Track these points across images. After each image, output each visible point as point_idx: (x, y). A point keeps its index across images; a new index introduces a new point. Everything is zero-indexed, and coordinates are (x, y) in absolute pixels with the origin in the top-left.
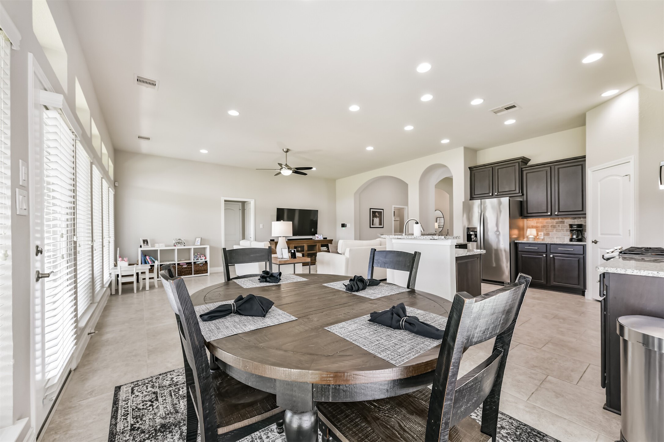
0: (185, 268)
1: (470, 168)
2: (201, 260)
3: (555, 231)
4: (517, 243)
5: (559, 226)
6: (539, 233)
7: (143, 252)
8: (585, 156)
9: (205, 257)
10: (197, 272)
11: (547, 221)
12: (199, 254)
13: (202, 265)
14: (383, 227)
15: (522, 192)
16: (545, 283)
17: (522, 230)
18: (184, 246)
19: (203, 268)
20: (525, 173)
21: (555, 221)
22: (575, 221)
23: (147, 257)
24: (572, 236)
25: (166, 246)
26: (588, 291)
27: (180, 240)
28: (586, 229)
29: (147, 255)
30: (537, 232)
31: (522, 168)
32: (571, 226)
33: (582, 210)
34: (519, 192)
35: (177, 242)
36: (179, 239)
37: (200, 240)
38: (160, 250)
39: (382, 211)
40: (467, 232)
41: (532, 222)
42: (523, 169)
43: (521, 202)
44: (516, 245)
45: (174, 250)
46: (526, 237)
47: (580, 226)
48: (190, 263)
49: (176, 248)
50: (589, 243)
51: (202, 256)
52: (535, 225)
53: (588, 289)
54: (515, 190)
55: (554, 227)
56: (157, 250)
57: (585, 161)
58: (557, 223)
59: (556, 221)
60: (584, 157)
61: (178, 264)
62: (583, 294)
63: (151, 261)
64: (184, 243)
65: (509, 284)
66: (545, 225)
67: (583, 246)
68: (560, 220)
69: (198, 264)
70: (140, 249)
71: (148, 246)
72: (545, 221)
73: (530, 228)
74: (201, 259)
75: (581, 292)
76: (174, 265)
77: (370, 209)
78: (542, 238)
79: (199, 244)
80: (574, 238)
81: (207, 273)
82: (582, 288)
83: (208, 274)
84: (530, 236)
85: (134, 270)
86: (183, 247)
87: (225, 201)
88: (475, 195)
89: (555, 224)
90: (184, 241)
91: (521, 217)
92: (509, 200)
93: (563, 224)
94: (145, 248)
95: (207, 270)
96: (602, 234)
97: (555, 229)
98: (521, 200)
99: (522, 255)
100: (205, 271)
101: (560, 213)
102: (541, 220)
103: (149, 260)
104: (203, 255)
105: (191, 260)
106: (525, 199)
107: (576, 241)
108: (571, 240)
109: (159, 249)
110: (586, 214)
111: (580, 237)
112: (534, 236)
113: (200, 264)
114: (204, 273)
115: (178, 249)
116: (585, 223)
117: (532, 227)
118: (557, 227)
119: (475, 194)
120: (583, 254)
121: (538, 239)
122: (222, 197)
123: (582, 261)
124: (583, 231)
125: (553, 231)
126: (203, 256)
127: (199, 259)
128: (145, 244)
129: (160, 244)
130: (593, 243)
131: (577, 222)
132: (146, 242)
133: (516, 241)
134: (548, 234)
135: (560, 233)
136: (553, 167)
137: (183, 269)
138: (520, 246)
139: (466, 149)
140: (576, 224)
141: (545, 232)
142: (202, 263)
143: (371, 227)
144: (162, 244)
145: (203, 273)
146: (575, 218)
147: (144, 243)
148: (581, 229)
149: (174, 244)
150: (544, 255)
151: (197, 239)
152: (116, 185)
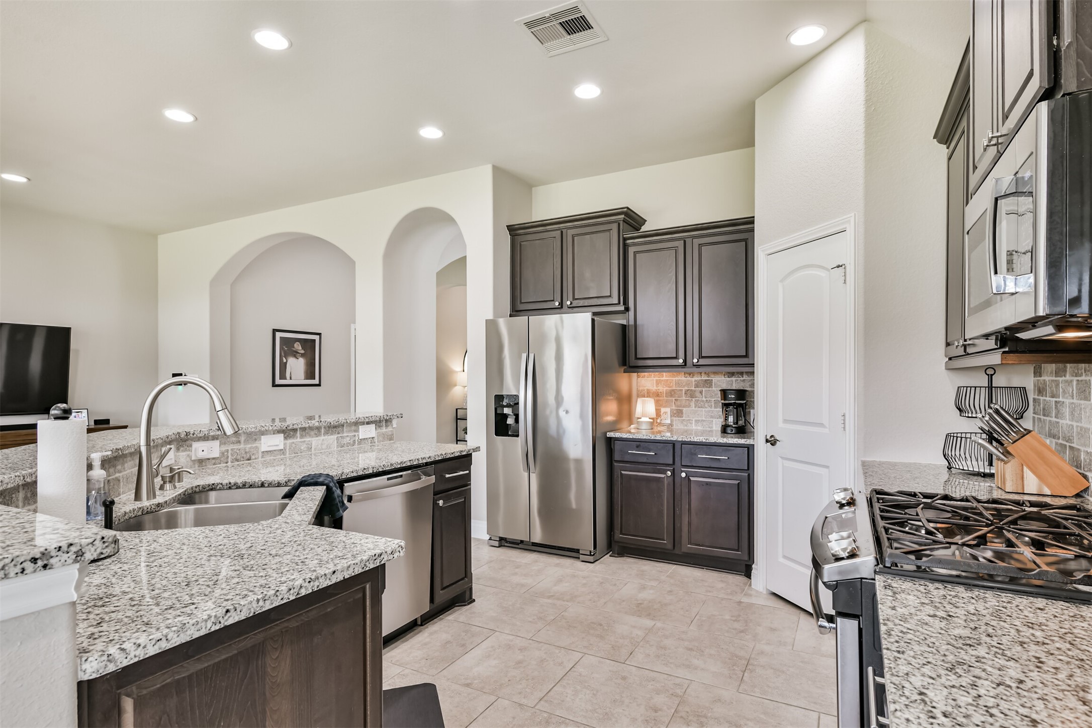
1: (511, 229)
3: (693, 404)
4: (610, 438)
5: (701, 392)
6: (663, 410)
8: (754, 217)
11: (677, 379)
14: (319, 385)
15: (626, 302)
16: (670, 546)
17: (626, 401)
20: (631, 250)
21: (693, 379)
22: (732, 381)
24: (726, 419)
26: (757, 569)
28: (753, 402)
30: (656, 406)
31: (625, 239)
32: (724, 393)
33: (746, 356)
34: (619, 303)
39: (316, 338)
40: (496, 409)
41: (647, 381)
42: (628, 241)
43: (624, 327)
44: (610, 441)
46: (635, 420)
47: (741, 394)
50: (758, 441)
52: (654, 388)
53: (757, 565)
54: (610, 296)
55: (691, 394)
57: (752, 230)
58: (697, 386)
59: (695, 381)
60: (750, 221)
62: (748, 575)
65: (591, 555)
66: (673, 390)
67: (748, 448)
68: (704, 378)
72: (674, 379)
73: (644, 396)
75: (744, 568)
77: (274, 331)
78: (668, 421)
80: (730, 424)
82: (746, 558)
84: (644, 419)
88: (521, 303)
89: (693, 388)
91: (622, 369)
92: (593, 320)
93: (709, 388)
96: (786, 421)
97: (694, 399)
98: (624, 322)
99: (623, 472)
101: (702, 362)
102: (665, 376)
106: (632, 322)
107: (733, 432)
108: (724, 430)
110: (754, 364)
111: (741, 423)
112: (650, 418)
116: (753, 385)
117: (649, 394)
118: (698, 394)
119: (522, 301)
120: (748, 469)
121: (660, 424)
123: (745, 487)
124: (747, 407)
125: (689, 406)
130: (769, 444)
131: (735, 383)
133: (609, 435)
134: (678, 413)
135: (704, 409)
136: (689, 241)
138: (617, 446)
139: (498, 172)
140: (734, 388)
141: (674, 408)
143: (277, 383)
146: (732, 374)
148: (745, 402)
150: (669, 473)
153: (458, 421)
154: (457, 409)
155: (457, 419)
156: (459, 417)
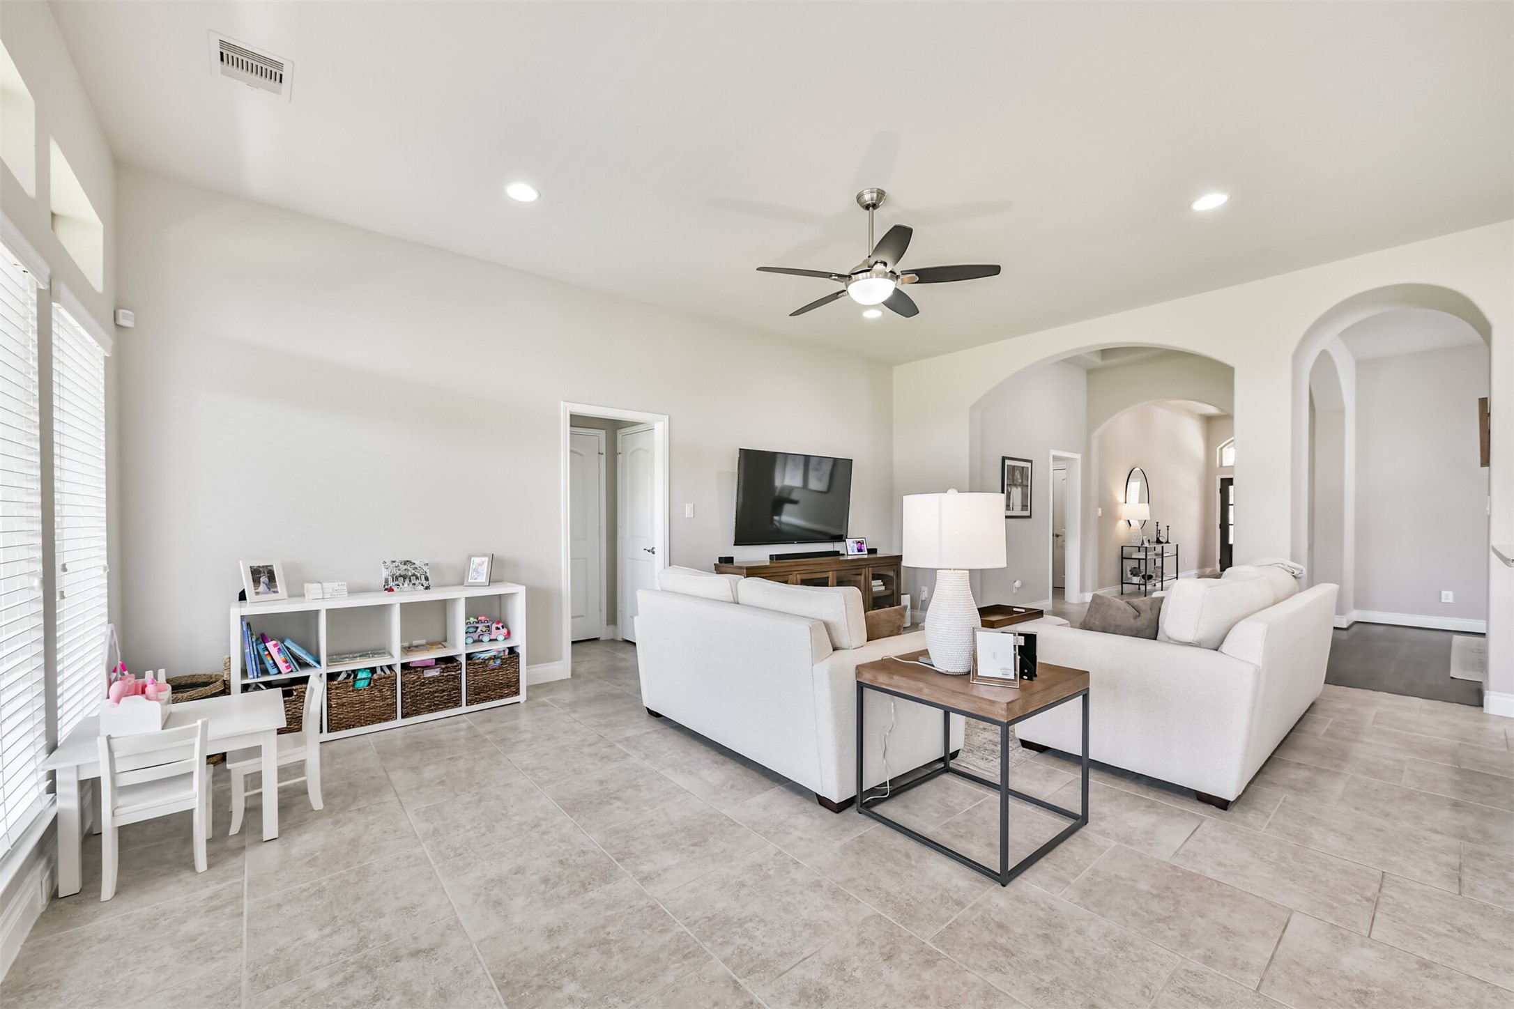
0: (435, 680)
2: (493, 647)
7: (249, 624)
9: (505, 631)
10: (479, 694)
12: (482, 618)
13: (498, 662)
14: (1030, 517)
18: (427, 588)
19: (501, 677)
23: (270, 645)
25: (352, 591)
27: (408, 567)
29: (267, 633)
35: (398, 573)
36: (405, 563)
37: (486, 564)
38: (328, 611)
45: (383, 609)
48: (451, 660)
49: (396, 599)
51: (494, 626)
56: (317, 612)
61: (405, 666)
63: (286, 662)
64: (427, 579)
69: (485, 660)
70: (237, 611)
71: (277, 592)
74: (492, 637)
76: (388, 672)
77: (1004, 459)
79: (483, 579)
81: (517, 693)
83: (522, 697)
85: (194, 745)
86: (421, 596)
87: (574, 418)
90: (425, 568)
94: (262, 605)
95: (518, 680)
100: (509, 687)
103: (279, 659)
104: (498, 623)
105: (454, 646)
109: (323, 607)
113: (490, 659)
114: (508, 696)
115: (405, 607)
122: (562, 403)
126: (500, 626)
127: (486, 638)
128: (262, 587)
129: (326, 585)
132: (263, 576)
137: (423, 684)
142: (500, 658)
144: (335, 585)
145: (501, 697)
147: (256, 581)
149: (387, 581)
151: (476, 560)
152: (122, 322)
153: (1124, 560)
154: (1122, 547)
155: (1123, 558)
156: (1124, 556)
